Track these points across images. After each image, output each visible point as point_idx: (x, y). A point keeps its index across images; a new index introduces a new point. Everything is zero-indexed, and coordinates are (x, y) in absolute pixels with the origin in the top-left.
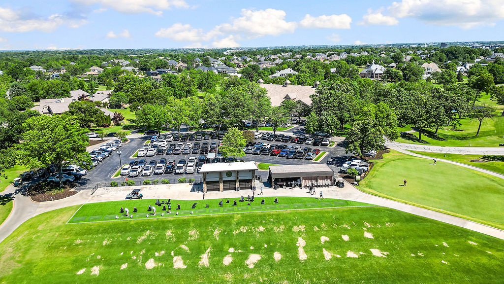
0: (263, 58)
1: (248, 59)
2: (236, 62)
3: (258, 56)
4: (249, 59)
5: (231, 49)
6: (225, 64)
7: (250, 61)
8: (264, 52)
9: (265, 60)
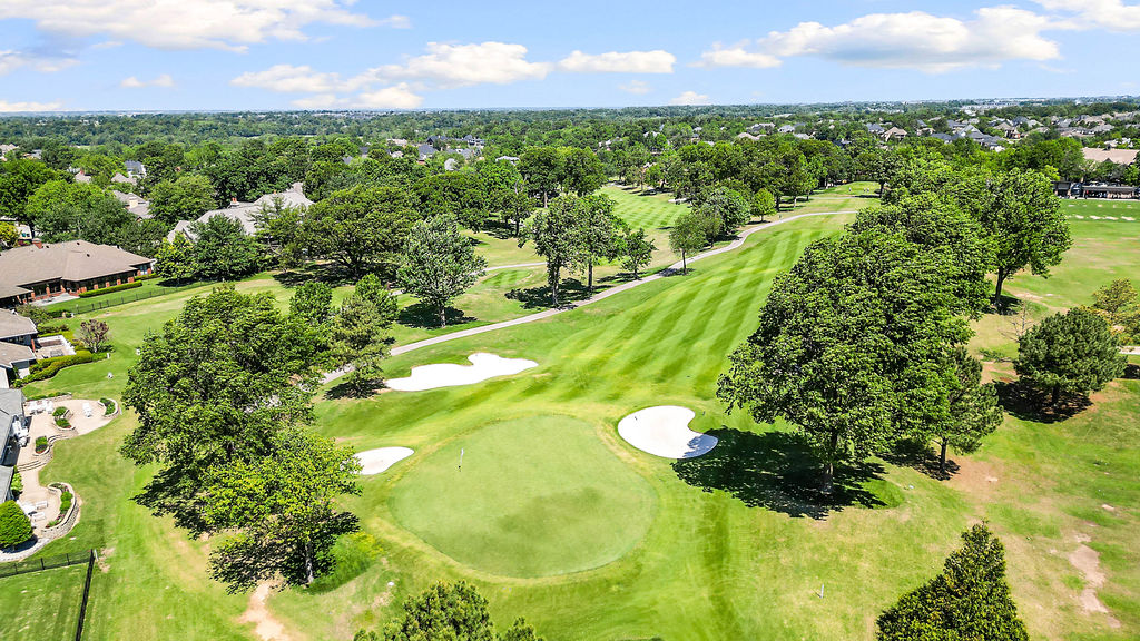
0: (1067, 121)
1: (1031, 123)
2: (1006, 127)
3: (1054, 118)
4: (1034, 122)
5: (972, 103)
6: (981, 130)
7: (1034, 127)
8: (1070, 109)
9: (1071, 125)
